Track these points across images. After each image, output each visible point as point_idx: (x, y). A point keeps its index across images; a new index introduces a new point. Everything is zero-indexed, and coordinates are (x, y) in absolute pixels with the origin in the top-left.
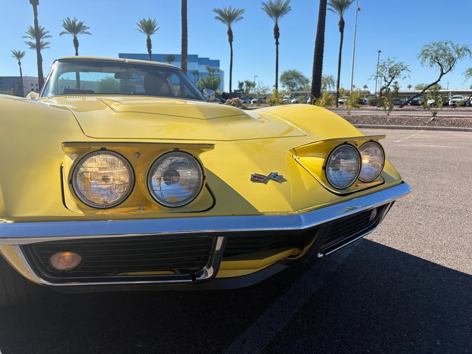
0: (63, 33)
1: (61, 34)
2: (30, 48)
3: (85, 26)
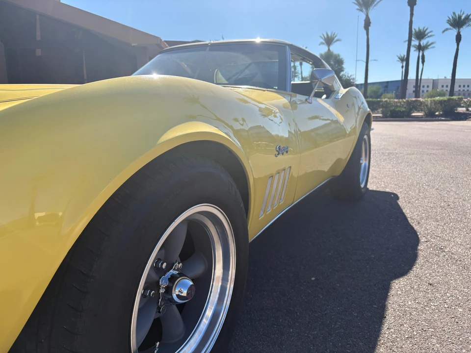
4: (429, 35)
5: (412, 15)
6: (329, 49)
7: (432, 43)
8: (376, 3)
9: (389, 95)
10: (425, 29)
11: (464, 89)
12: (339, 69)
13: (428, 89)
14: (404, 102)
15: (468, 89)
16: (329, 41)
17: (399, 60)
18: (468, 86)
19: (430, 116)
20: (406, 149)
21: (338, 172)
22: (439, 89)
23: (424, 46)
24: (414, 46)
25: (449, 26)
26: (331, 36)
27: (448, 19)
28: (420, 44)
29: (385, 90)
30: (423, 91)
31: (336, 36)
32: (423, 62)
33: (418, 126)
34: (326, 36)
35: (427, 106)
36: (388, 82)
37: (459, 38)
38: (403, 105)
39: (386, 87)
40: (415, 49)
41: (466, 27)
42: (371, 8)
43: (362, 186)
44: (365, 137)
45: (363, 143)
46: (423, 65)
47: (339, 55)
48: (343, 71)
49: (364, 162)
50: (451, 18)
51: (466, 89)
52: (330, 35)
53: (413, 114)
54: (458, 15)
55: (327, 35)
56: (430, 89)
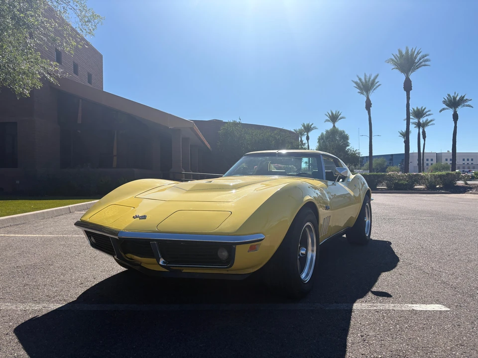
0: (444, 109)
1: (441, 111)
2: (415, 127)
3: (467, 99)
4: (427, 113)
5: (408, 98)
6: (334, 126)
7: (431, 121)
8: (375, 87)
9: (394, 168)
10: (423, 108)
11: (468, 162)
12: (344, 144)
13: (432, 162)
14: (406, 176)
15: (472, 162)
16: (334, 118)
17: (401, 135)
18: (472, 160)
19: (431, 189)
20: (403, 216)
21: (352, 225)
22: (443, 162)
23: (423, 123)
24: (414, 123)
25: (445, 106)
26: (336, 114)
27: (444, 100)
28: (419, 121)
29: (390, 163)
30: (427, 164)
31: (340, 114)
32: (424, 137)
33: (418, 198)
34: (330, 114)
35: (427, 179)
36: (392, 155)
37: (455, 117)
38: (405, 179)
39: (391, 160)
40: (415, 126)
41: (462, 107)
42: (371, 91)
43: (367, 235)
44: (367, 204)
45: (366, 208)
46: (425, 141)
47: (344, 132)
48: (348, 146)
49: (367, 220)
50: (446, 99)
51: (470, 162)
52: (334, 113)
53: (416, 187)
54: (453, 96)
55: (332, 113)
56: (434, 162)
